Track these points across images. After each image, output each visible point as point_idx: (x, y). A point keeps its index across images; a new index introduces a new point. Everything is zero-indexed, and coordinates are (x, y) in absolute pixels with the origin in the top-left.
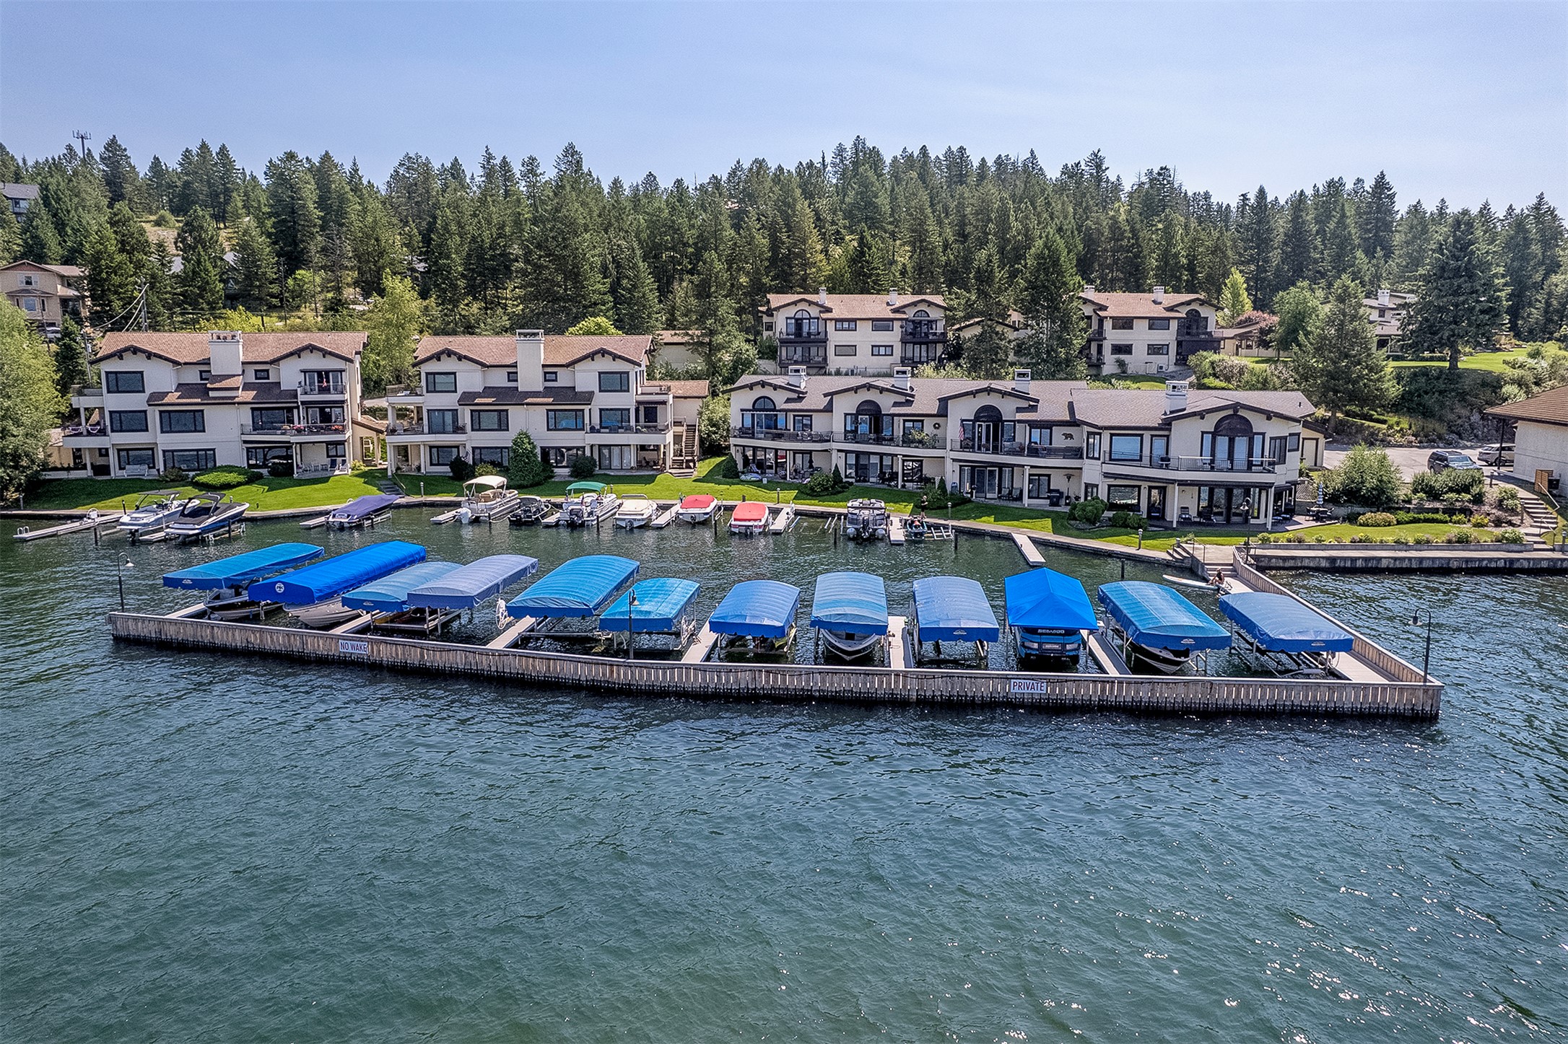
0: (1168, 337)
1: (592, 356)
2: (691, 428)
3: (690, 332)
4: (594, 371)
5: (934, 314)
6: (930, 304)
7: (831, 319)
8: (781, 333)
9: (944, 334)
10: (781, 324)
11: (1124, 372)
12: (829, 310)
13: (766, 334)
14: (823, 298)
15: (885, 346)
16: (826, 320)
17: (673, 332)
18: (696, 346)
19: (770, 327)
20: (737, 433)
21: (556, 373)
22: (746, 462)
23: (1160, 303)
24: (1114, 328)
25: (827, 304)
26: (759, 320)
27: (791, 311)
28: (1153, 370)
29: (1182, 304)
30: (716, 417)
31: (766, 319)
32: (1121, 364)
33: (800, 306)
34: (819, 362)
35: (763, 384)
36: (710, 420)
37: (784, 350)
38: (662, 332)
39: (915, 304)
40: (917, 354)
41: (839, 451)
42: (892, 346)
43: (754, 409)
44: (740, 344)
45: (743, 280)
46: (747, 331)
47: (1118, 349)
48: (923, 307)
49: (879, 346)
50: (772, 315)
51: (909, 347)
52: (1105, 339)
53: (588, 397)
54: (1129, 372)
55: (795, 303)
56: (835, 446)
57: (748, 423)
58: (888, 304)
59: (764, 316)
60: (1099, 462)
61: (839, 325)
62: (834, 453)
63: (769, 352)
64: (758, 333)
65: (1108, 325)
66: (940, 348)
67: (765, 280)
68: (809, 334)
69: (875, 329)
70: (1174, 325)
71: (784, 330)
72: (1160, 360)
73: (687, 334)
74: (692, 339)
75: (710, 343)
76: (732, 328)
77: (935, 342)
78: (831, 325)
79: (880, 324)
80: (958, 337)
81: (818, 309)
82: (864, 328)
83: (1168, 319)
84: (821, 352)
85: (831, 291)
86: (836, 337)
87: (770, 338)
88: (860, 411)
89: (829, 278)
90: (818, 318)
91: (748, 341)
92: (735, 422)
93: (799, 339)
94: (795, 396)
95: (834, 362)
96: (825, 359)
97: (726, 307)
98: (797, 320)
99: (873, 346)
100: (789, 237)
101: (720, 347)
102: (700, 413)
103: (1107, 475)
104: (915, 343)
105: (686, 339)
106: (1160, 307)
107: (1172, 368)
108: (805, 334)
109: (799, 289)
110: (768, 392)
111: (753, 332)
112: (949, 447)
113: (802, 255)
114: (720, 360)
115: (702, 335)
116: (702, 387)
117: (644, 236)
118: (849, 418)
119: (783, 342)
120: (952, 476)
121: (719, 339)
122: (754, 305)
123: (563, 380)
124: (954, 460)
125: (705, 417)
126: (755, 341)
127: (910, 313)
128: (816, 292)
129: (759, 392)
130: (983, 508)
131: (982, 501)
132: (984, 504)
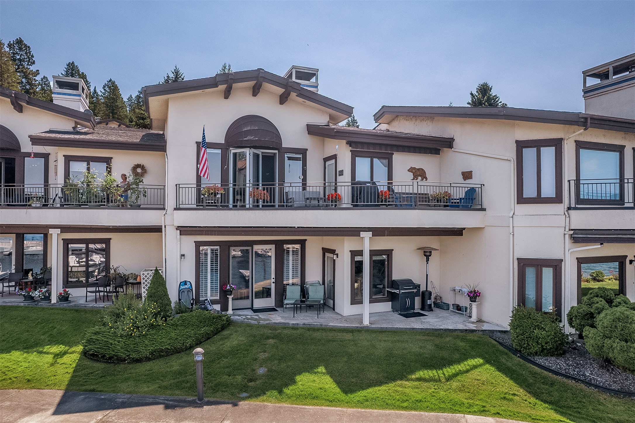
60: (560, 209)
120: (179, 266)
124: (183, 231)
130: (271, 341)
131: (252, 319)
132: (265, 326)
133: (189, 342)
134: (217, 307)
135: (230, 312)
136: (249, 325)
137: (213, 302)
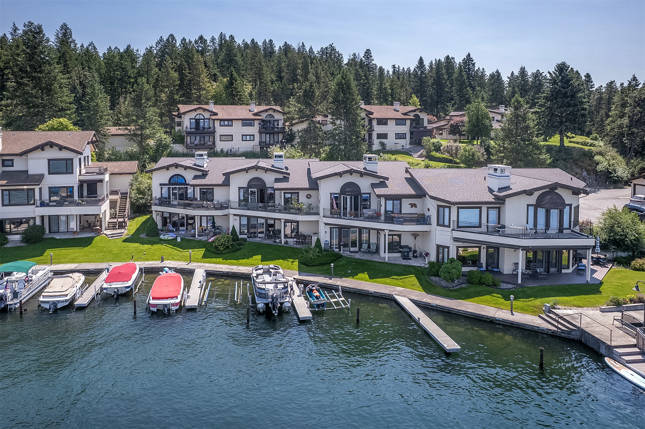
0: (405, 129)
1: (42, 147)
2: (124, 195)
3: (129, 128)
4: (44, 158)
5: (277, 116)
6: (275, 111)
7: (217, 120)
8: (187, 128)
9: (284, 128)
10: (187, 122)
11: (384, 149)
12: (216, 114)
13: (177, 128)
14: (212, 107)
15: (250, 135)
16: (214, 120)
17: (117, 128)
18: (132, 137)
19: (179, 124)
20: (157, 202)
21: (12, 160)
22: (165, 223)
23: (398, 111)
24: (378, 124)
25: (214, 110)
26: (173, 120)
27: (193, 115)
28: (399, 147)
29: (411, 111)
30: (143, 187)
31: (177, 120)
32: (382, 144)
33: (199, 112)
34: (210, 145)
35: (177, 166)
36: (138, 189)
37: (189, 138)
38: (109, 128)
39: (266, 111)
40: (268, 139)
41: (234, 215)
42: (254, 135)
43: (170, 183)
44: (162, 135)
45: (163, 96)
46: (166, 127)
47: (381, 136)
48: (271, 112)
49: (246, 135)
50: (181, 117)
51: (263, 135)
52: (374, 130)
53: (39, 179)
54: (387, 148)
55: (195, 110)
56: (232, 211)
57: (165, 195)
58: (250, 110)
59: (176, 118)
60: (450, 229)
61: (222, 123)
62: (231, 217)
63: (179, 139)
64: (172, 128)
65: (374, 123)
66: (281, 136)
67: (176, 97)
68: (204, 128)
69: (244, 125)
70: (408, 122)
71: (189, 126)
72: (402, 142)
73: (127, 129)
74: (130, 132)
75: (141, 135)
76: (155, 125)
77: (278, 133)
78: (217, 124)
79: (247, 122)
80: (291, 130)
81: (210, 113)
82: (237, 125)
83: (405, 119)
84: (212, 139)
85: (215, 103)
86: (220, 130)
87: (180, 130)
88: (250, 185)
89: (213, 97)
90: (209, 119)
91: (166, 132)
92: (156, 193)
93: (197, 132)
94: (200, 173)
95: (220, 145)
96: (214, 143)
97: (152, 112)
98: (196, 120)
99: (243, 135)
100: (189, 73)
101: (148, 137)
102: (131, 185)
103: (456, 240)
104: (266, 134)
105: (126, 132)
106: (399, 113)
107: (408, 146)
108: (201, 129)
109: (196, 103)
110: (180, 171)
111: (169, 128)
112: (322, 214)
113: (198, 83)
114: (148, 145)
115: (137, 129)
116: (133, 165)
117: (103, 71)
118: (242, 190)
119: (188, 133)
120: (324, 235)
121: (148, 132)
122: (170, 111)
123: (18, 165)
124: (326, 224)
125: (134, 187)
126: (170, 132)
127: (263, 116)
128: (207, 103)
129: (173, 171)
130: (354, 263)
131: (349, 255)
132: (353, 258)
133: (329, 262)
134: (338, 250)
135: (342, 252)
136: (347, 257)
137: (336, 248)
